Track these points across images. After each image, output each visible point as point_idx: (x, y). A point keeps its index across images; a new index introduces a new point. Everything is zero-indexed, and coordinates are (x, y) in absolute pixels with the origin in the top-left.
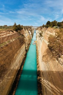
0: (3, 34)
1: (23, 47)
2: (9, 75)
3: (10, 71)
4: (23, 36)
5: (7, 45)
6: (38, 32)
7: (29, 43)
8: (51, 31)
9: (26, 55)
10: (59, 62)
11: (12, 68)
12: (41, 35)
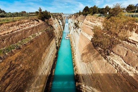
0: (24, 25)
1: (53, 43)
2: (37, 83)
3: (38, 77)
4: (52, 27)
5: (32, 42)
6: (72, 22)
7: (60, 37)
8: (93, 20)
9: (57, 54)
10: (108, 61)
11: (40, 73)
12: (76, 26)
